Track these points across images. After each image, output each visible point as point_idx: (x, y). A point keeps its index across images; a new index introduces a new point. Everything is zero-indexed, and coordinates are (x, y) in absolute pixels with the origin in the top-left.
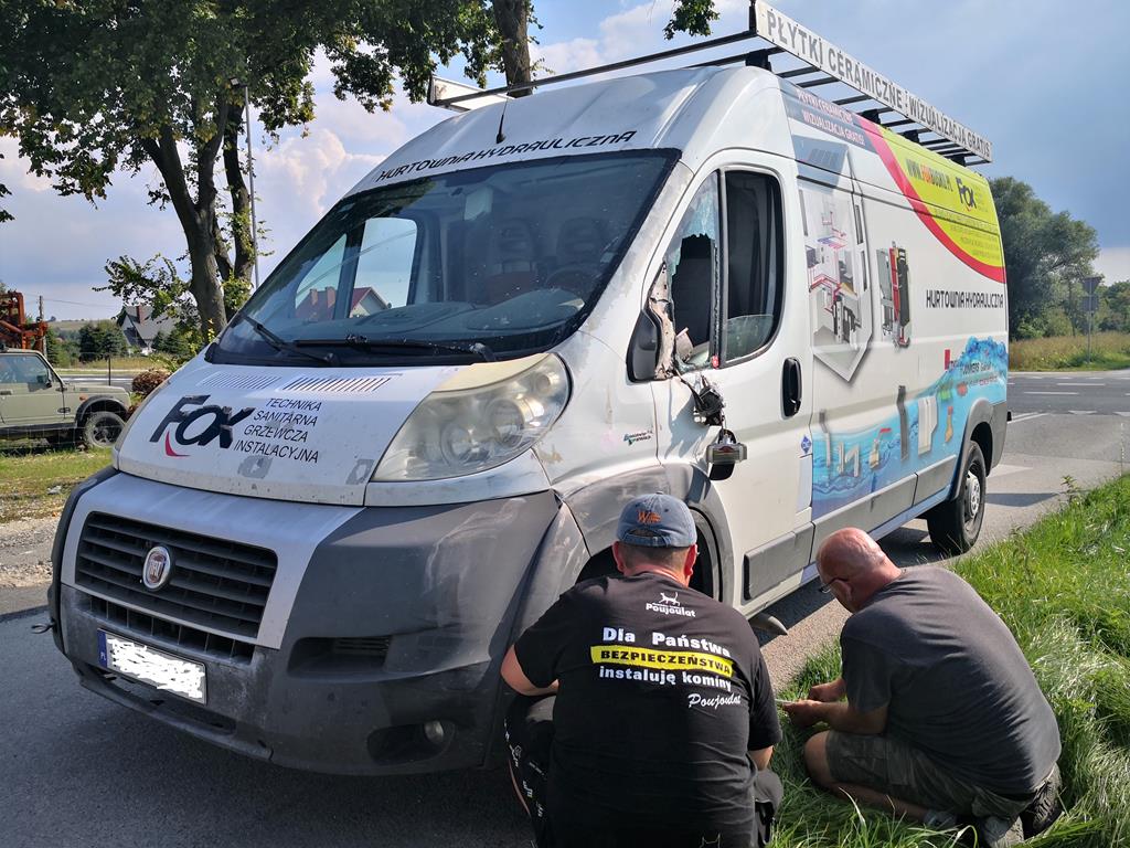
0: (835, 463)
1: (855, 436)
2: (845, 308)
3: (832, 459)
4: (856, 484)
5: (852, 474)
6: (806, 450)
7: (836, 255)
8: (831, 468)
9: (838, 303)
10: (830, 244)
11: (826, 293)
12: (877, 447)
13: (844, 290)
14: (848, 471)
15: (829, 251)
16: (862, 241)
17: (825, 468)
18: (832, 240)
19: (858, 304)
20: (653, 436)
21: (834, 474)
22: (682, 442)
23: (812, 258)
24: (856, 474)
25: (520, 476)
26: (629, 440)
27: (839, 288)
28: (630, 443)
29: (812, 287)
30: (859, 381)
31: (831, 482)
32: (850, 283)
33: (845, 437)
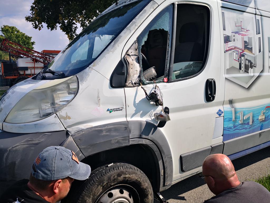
0: (238, 120)
1: (251, 109)
2: (246, 59)
3: (236, 118)
4: (250, 128)
5: (248, 123)
6: (220, 115)
7: (243, 38)
8: (235, 121)
9: (242, 58)
10: (239, 34)
11: (235, 53)
12: (264, 114)
13: (246, 52)
14: (246, 122)
15: (238, 37)
16: (259, 33)
17: (232, 122)
18: (241, 32)
19: (255, 58)
20: (124, 110)
21: (237, 124)
22: (142, 112)
23: (227, 39)
24: (251, 123)
25: (49, 124)
26: (110, 111)
27: (243, 51)
28: (110, 112)
29: (227, 51)
30: (254, 88)
31: (234, 127)
32: (250, 50)
33: (244, 110)
